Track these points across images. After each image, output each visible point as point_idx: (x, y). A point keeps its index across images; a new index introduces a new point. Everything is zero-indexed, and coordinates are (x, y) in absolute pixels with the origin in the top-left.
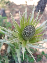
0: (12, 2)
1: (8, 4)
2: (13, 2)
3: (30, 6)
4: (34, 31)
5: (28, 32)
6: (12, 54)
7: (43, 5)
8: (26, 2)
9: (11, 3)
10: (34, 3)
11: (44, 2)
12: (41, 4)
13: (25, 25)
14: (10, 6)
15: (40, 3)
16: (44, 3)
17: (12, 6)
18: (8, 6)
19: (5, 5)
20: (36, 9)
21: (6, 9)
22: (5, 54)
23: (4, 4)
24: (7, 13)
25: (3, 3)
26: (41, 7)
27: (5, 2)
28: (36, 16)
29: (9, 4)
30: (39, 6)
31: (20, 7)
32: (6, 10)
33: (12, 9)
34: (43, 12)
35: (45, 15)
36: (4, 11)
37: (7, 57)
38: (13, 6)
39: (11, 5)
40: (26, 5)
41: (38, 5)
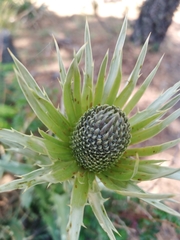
0: (43, 8)
1: (26, 13)
2: (47, 4)
3: (112, 19)
4: (122, 134)
5: (96, 140)
6: (42, 212)
7: (161, 16)
8: (95, 7)
9: (38, 10)
10: (127, 8)
11: (163, 5)
12: (152, 11)
13: (84, 104)
14: (33, 22)
15: (148, 10)
16: (163, 8)
17: (39, 22)
18: (24, 23)
19: (12, 19)
20: (135, 33)
21: (18, 32)
22: (14, 209)
23: (9, 14)
24: (21, 49)
25: (7, 11)
26: (154, 26)
27: (12, 7)
28: (135, 61)
29: (31, 15)
30: (145, 19)
31: (72, 25)
32: (19, 37)
33: (40, 33)
34: (162, 46)
35: (168, 56)
36: (9, 42)
37: (20, 223)
38: (45, 23)
39: (38, 17)
40: (96, 16)
41: (142, 15)
